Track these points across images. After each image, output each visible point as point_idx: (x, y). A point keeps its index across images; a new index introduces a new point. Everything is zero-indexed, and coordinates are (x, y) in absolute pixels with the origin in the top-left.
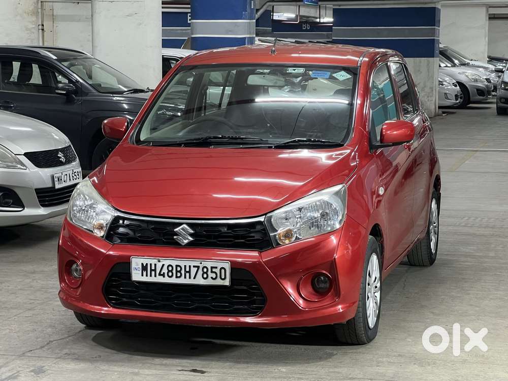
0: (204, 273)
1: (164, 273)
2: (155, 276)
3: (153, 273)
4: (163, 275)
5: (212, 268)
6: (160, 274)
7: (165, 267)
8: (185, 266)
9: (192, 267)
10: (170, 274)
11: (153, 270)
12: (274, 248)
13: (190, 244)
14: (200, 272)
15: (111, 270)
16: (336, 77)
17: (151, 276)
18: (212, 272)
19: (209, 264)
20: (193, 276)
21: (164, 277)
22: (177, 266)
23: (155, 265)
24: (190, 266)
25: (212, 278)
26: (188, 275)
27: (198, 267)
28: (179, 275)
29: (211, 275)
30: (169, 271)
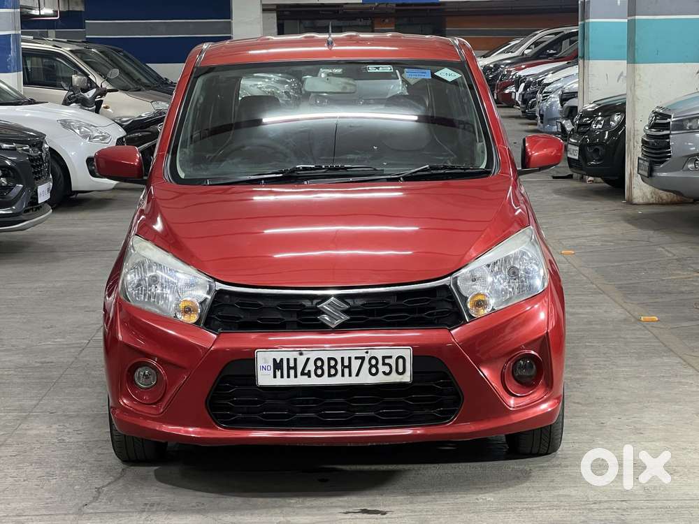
1: (309, 371)
2: (296, 376)
3: (292, 372)
4: (309, 374)
6: (303, 374)
7: (311, 363)
8: (343, 359)
9: (353, 359)
10: (319, 372)
11: (292, 368)
12: (467, 323)
13: (345, 326)
14: (366, 365)
15: (221, 373)
16: (440, 76)
17: (288, 376)
18: (384, 364)
19: (379, 353)
22: (329, 359)
23: (295, 360)
24: (350, 358)
25: (384, 373)
26: (346, 371)
27: (363, 359)
28: (333, 372)
30: (317, 368)
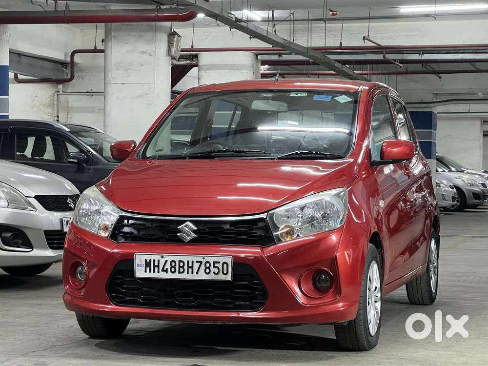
0: (206, 268)
1: (167, 269)
2: (158, 272)
3: (156, 269)
4: (166, 271)
5: (214, 263)
6: (163, 270)
7: (168, 263)
8: (188, 262)
9: (195, 263)
10: (173, 270)
11: (156, 266)
12: (276, 244)
13: (193, 241)
14: (203, 267)
15: (114, 269)
16: (337, 100)
17: (154, 272)
18: (214, 267)
19: (211, 259)
20: (195, 271)
21: (167, 272)
22: (180, 261)
23: (159, 261)
24: (193, 262)
25: (214, 273)
26: (190, 270)
27: (201, 262)
28: (182, 270)
29: (213, 270)
30: (172, 267)
